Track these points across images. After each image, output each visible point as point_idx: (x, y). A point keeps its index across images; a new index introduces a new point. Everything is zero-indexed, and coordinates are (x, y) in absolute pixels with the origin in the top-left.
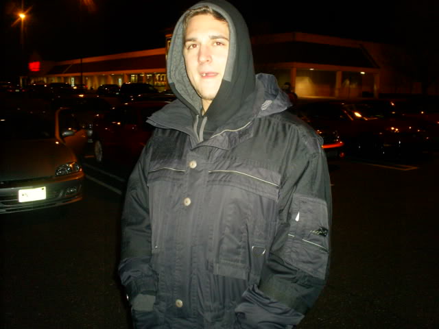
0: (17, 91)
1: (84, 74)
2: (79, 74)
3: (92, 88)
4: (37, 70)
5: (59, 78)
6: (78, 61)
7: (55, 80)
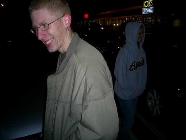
0: (77, 26)
1: (106, 19)
2: (103, 19)
3: (109, 24)
4: (87, 17)
5: (96, 20)
6: (103, 13)
7: (94, 21)
